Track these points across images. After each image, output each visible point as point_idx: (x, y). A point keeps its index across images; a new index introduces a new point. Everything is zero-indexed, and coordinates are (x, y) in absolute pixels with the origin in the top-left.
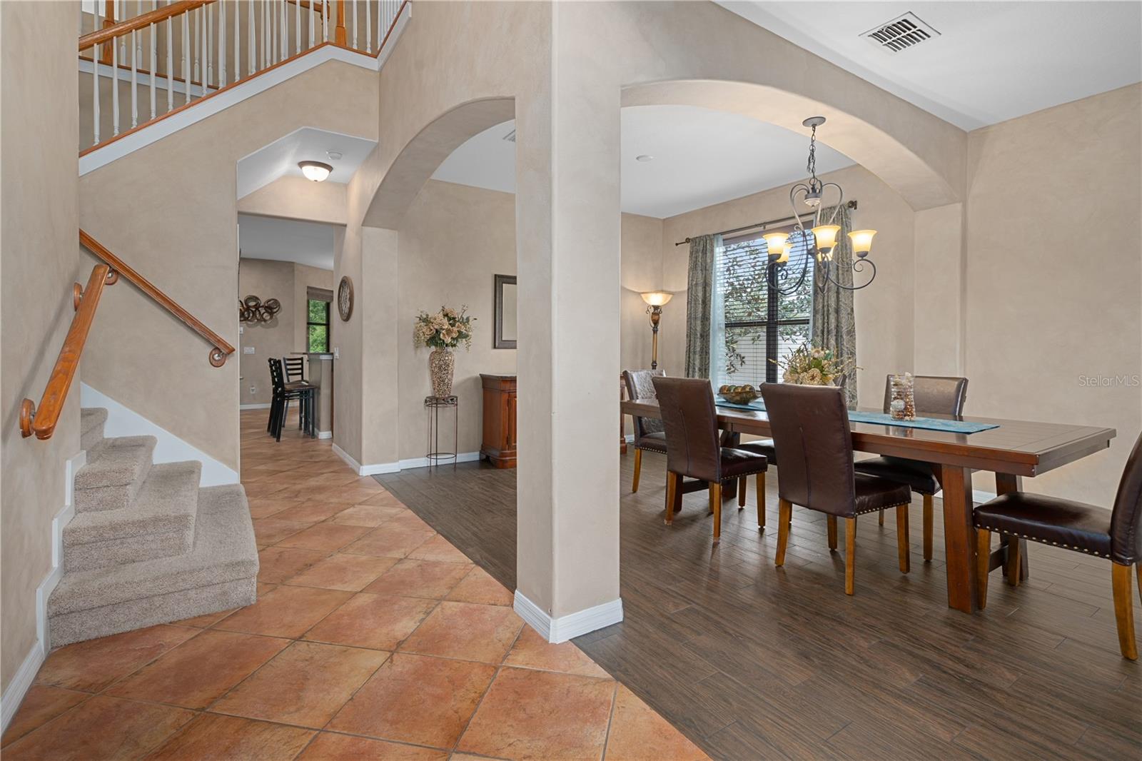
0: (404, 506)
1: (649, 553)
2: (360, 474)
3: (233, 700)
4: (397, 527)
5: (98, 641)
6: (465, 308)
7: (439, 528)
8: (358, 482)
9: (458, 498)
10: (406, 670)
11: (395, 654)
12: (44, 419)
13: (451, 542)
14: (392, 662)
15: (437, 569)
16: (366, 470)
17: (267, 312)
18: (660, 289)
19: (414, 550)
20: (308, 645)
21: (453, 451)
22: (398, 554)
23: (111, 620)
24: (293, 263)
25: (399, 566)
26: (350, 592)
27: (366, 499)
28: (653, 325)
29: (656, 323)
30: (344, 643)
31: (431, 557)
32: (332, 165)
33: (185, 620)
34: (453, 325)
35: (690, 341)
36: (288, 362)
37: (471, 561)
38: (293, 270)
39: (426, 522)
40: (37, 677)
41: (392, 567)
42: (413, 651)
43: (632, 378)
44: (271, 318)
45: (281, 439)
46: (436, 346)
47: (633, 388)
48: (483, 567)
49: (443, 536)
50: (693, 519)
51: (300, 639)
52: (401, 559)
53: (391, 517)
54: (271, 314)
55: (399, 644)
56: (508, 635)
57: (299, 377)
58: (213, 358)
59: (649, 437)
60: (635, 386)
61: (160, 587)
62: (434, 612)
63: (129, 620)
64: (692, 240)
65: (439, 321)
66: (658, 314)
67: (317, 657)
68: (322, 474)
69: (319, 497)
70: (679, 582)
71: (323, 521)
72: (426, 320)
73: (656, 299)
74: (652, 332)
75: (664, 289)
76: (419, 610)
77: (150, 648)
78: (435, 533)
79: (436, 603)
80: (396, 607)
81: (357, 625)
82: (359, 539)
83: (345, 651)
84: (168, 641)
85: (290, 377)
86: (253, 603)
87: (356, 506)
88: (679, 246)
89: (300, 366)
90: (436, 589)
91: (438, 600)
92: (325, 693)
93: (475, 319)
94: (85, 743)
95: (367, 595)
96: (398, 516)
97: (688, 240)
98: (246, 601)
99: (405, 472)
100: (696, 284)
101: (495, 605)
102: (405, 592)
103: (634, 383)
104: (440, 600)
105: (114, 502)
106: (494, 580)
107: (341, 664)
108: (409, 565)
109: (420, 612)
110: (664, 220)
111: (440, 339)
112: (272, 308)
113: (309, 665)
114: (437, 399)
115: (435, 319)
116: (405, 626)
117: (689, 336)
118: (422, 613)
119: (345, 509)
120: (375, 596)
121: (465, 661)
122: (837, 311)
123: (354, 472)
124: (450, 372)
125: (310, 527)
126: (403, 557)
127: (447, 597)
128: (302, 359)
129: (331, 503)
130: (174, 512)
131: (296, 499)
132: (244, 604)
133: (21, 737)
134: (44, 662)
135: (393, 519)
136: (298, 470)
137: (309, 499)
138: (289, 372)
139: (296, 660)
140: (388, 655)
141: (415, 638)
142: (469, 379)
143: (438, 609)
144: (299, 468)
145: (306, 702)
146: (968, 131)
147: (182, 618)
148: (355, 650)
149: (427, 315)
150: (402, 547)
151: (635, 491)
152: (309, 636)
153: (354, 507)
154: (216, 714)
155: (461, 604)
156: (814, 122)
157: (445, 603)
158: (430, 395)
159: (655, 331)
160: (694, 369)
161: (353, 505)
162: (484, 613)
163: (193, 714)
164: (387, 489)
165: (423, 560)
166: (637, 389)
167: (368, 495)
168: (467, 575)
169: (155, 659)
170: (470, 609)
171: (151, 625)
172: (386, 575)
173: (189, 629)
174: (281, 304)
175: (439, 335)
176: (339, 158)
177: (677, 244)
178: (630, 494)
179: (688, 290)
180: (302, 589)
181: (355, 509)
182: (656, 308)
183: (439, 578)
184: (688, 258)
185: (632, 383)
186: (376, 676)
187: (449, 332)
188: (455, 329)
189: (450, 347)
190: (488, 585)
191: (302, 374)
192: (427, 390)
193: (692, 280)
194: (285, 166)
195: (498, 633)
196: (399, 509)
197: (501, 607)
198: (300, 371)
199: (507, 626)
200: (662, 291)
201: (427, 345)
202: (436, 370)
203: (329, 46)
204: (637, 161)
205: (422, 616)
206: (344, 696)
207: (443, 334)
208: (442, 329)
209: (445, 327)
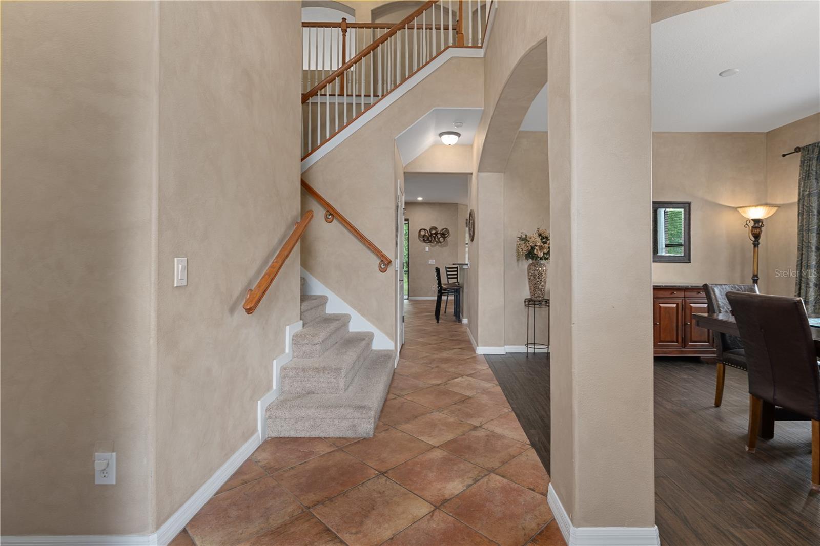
0: (497, 383)
1: (716, 480)
2: (477, 353)
3: (327, 508)
4: (484, 399)
5: (288, 440)
7: (514, 406)
8: (474, 359)
9: (540, 383)
10: (438, 527)
11: (437, 510)
12: (249, 302)
13: (519, 420)
14: (432, 516)
15: (499, 443)
16: (481, 350)
17: (442, 237)
18: (763, 202)
19: (489, 421)
20: (386, 480)
21: (547, 344)
22: (476, 422)
23: (295, 428)
24: (457, 204)
25: (474, 433)
26: (431, 445)
27: (474, 372)
28: (753, 239)
29: (757, 236)
30: (408, 487)
31: (499, 430)
32: (459, 132)
33: (332, 438)
34: (544, 243)
35: (802, 254)
36: (448, 270)
37: (529, 442)
38: (457, 209)
39: (507, 399)
40: (253, 454)
41: (467, 432)
42: (451, 512)
43: (714, 292)
44: (444, 240)
45: (440, 321)
46: (532, 259)
47: (714, 301)
48: (537, 451)
49: (516, 413)
50: (789, 451)
51: (383, 474)
52: (477, 427)
53: (484, 390)
54: (444, 238)
55: (445, 501)
56: (534, 525)
57: (455, 280)
58: (381, 267)
59: (732, 353)
60: (717, 300)
61: (319, 413)
62: (481, 481)
63: (303, 430)
64: (803, 148)
65: (533, 239)
66: (760, 228)
67: (387, 493)
68: (453, 349)
69: (444, 366)
70: (748, 527)
71: (438, 385)
72: (525, 239)
73: (758, 213)
74: (752, 246)
75: (769, 201)
76: (470, 476)
77: (307, 452)
78: (511, 410)
79: (487, 473)
80: (456, 468)
81: (423, 474)
82: (455, 404)
83: (406, 494)
84: (318, 450)
85: (449, 280)
86: (371, 436)
87: (464, 377)
88: (787, 156)
89: (456, 273)
90: (491, 460)
91: (488, 471)
92: (379, 525)
94: (248, 507)
95: (441, 451)
96: (489, 390)
97: (797, 150)
98: (367, 434)
99: (510, 355)
100: (809, 195)
101: (533, 490)
102: (467, 457)
103: (715, 296)
104: (492, 471)
105: (311, 353)
106: (542, 465)
107: (398, 505)
108: (481, 433)
109: (471, 477)
110: (768, 133)
111: (535, 254)
112: (444, 234)
113: (379, 497)
114: (534, 301)
115: (531, 238)
116: (454, 487)
117: (800, 249)
118: (472, 479)
119: (456, 378)
120: (446, 453)
121: (486, 538)
123: (474, 351)
124: (543, 280)
125: (429, 387)
126: (478, 425)
127: (496, 471)
128: (457, 268)
129: (449, 372)
130: (335, 366)
131: (429, 365)
132: (365, 436)
133: (228, 490)
134: (261, 445)
135: (485, 392)
136: (441, 344)
137: (437, 367)
138: (449, 276)
139: (374, 490)
140: (432, 509)
141: (457, 500)
143: (485, 480)
144: (441, 343)
145: (364, 529)
147: (330, 436)
148: (413, 496)
149: (526, 236)
150: (481, 417)
151: (718, 404)
152: (390, 474)
153: (462, 378)
154: (313, 515)
155: (505, 481)
157: (493, 475)
158: (529, 297)
159: (756, 244)
160: (808, 284)
161: (462, 376)
162: (520, 495)
163: (303, 510)
164: (490, 367)
165: (492, 432)
166: (720, 303)
167: (475, 369)
168: (520, 454)
169: (305, 461)
170: (511, 488)
171: (314, 436)
172: (460, 437)
173: (331, 445)
174: (450, 232)
175: (534, 251)
176: (461, 126)
177: (784, 156)
178: (711, 407)
179: (799, 201)
180: (404, 434)
181: (463, 379)
182: (757, 221)
183: (497, 451)
184: (799, 168)
185: (713, 296)
186: (416, 525)
187: (541, 248)
189: (544, 260)
190: (534, 470)
191: (457, 278)
192: (527, 294)
193: (803, 191)
194: (430, 138)
195: (524, 520)
196: (492, 384)
197: (537, 494)
198: (456, 276)
199: (536, 516)
200: (766, 205)
201: (526, 258)
202: (532, 278)
203: (450, 48)
205: (470, 481)
206: (387, 534)
207: (537, 250)
208: (536, 245)
209: (539, 244)
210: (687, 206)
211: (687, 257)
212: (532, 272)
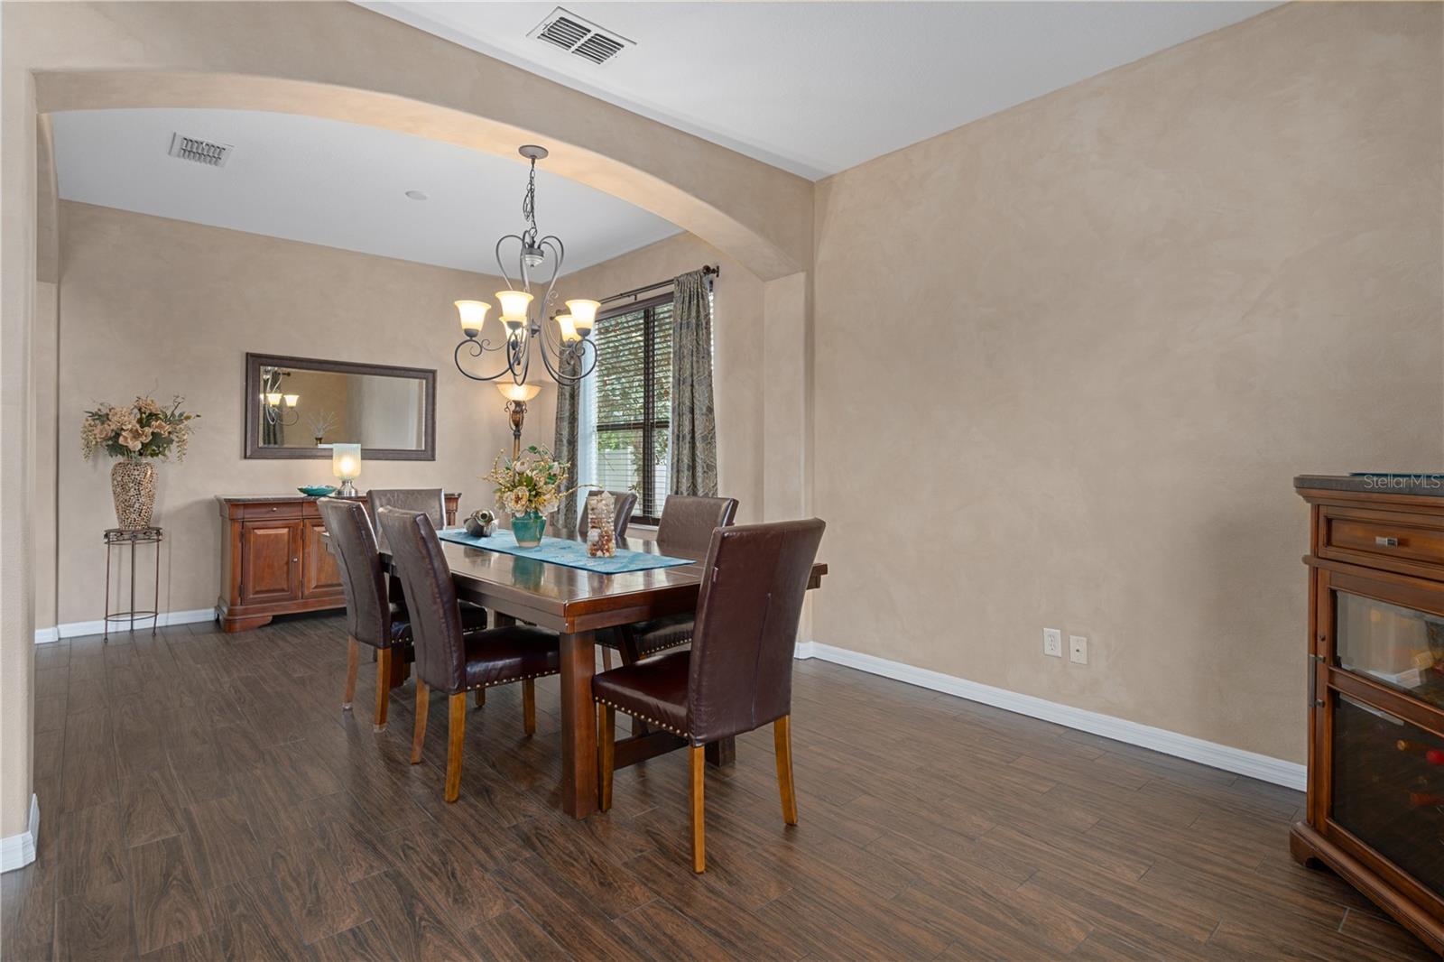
6: (179, 400)
28: (514, 428)
29: (517, 424)
34: (145, 424)
46: (126, 457)
65: (120, 418)
66: (521, 412)
72: (101, 417)
73: (520, 393)
74: (513, 437)
75: (531, 379)
93: (198, 416)
111: (124, 445)
114: (131, 533)
115: (114, 415)
117: (556, 442)
122: (692, 411)
142: (197, 503)
146: (814, 181)
149: (104, 410)
156: (533, 154)
158: (115, 528)
159: (517, 436)
175: (120, 439)
182: (518, 404)
187: (136, 435)
188: (148, 430)
189: (149, 457)
200: (530, 382)
201: (109, 453)
204: (406, 196)
207: (126, 438)
208: (122, 429)
209: (130, 427)
210: (429, 376)
211: (430, 453)
212: (119, 479)
